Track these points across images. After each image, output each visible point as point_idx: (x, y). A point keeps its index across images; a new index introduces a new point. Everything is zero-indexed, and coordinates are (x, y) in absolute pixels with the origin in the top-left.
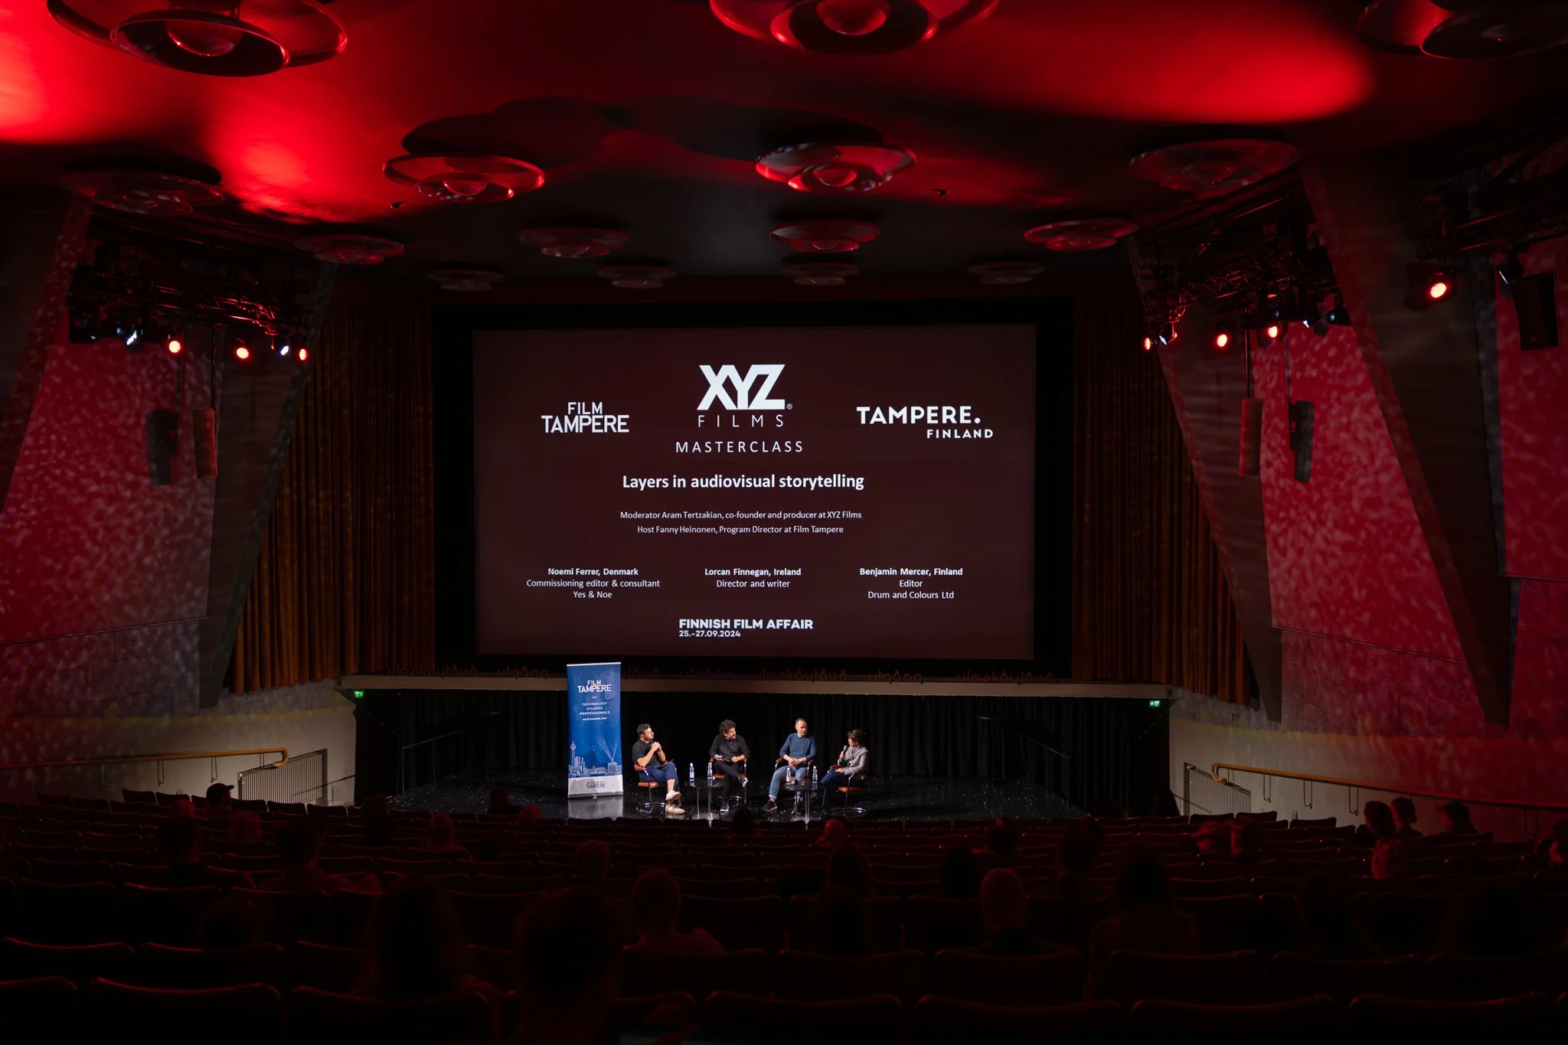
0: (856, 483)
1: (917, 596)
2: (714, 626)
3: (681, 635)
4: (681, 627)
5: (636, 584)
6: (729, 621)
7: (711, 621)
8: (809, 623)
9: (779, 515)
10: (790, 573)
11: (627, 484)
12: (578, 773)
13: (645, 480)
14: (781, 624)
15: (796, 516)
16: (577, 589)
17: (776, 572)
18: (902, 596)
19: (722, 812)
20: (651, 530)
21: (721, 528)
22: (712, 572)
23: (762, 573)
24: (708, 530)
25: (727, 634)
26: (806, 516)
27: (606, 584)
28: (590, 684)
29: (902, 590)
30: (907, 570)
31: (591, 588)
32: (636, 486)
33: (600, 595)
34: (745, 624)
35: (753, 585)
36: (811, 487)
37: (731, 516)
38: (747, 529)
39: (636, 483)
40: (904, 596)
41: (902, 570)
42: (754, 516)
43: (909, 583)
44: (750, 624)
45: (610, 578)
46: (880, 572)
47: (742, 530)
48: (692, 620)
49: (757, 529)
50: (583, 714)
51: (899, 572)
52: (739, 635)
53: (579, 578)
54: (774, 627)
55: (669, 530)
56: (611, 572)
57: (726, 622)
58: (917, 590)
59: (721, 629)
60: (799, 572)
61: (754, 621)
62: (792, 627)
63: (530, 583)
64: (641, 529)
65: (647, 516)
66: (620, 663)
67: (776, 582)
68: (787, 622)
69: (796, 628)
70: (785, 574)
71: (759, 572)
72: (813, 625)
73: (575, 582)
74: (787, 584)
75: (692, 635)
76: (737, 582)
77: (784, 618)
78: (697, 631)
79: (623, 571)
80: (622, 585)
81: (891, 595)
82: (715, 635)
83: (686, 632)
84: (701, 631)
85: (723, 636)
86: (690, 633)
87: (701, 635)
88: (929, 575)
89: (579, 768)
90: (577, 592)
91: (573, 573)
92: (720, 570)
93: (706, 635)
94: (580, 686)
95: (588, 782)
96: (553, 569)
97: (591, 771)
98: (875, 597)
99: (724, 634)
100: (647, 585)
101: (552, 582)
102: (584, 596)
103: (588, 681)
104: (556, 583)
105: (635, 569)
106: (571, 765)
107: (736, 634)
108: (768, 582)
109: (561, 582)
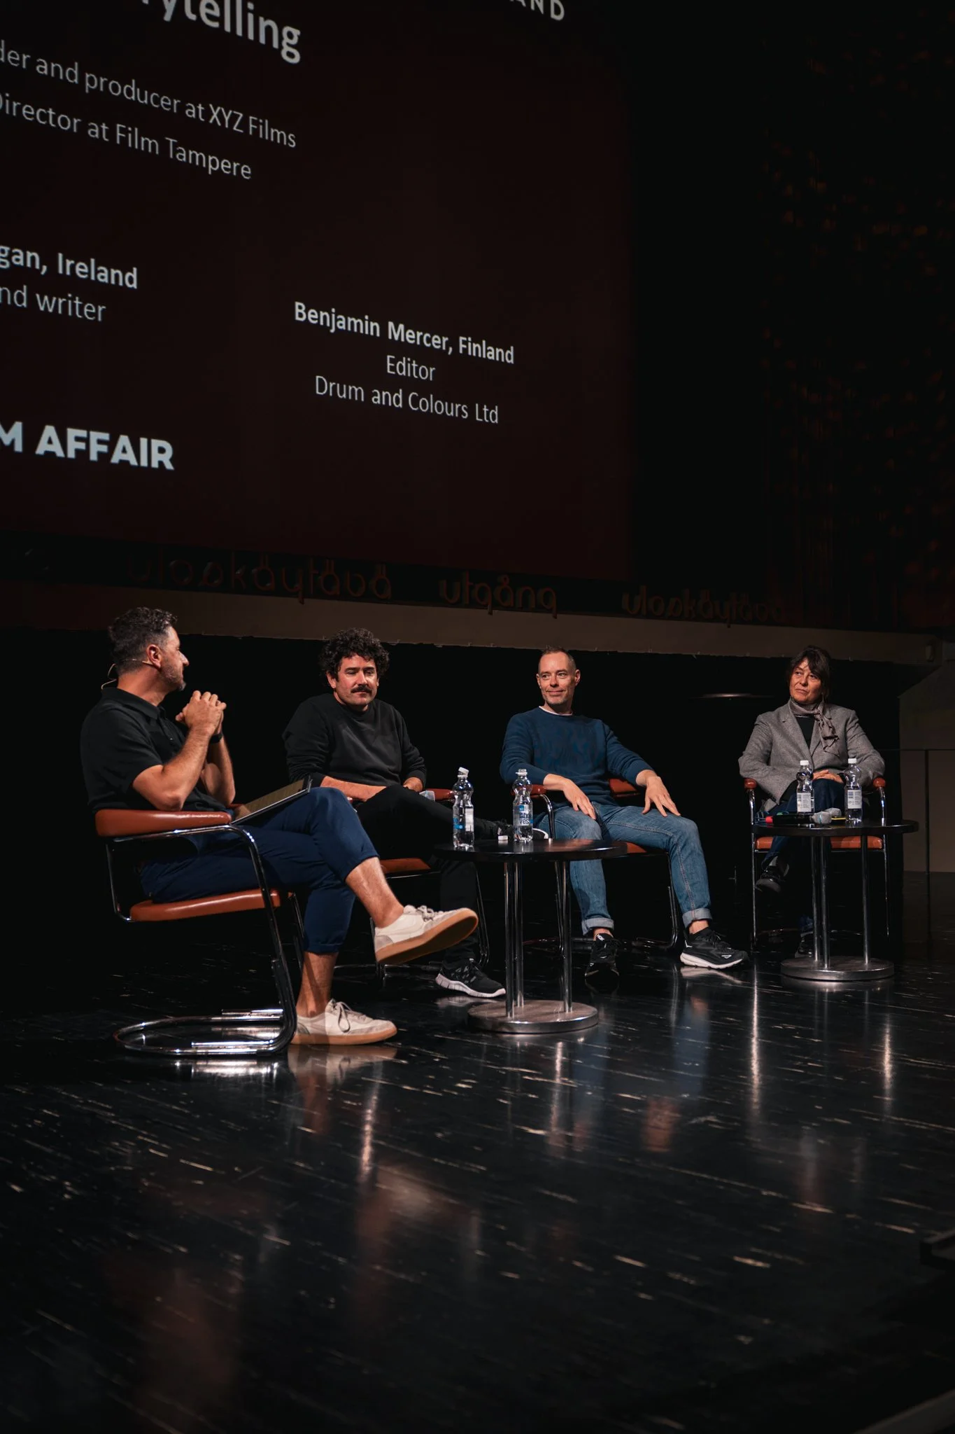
0: (281, 39)
1: (424, 405)
8: (162, 450)
9: (71, 74)
10: (105, 276)
14: (82, 446)
15: (121, 90)
17: (64, 265)
18: (392, 400)
23: (20, 258)
26: (148, 99)
29: (393, 383)
30: (401, 327)
36: (163, 11)
40: (395, 399)
41: (391, 325)
43: (405, 368)
46: (342, 323)
49: (5, 103)
51: (384, 329)
54: (60, 453)
58: (423, 389)
60: (131, 279)
62: (115, 459)
67: (64, 300)
68: (100, 442)
69: (124, 463)
70: (93, 278)
71: (11, 254)
72: (172, 460)
74: (96, 315)
77: (89, 427)
81: (368, 395)
88: (449, 353)
98: (330, 394)
108: (38, 296)
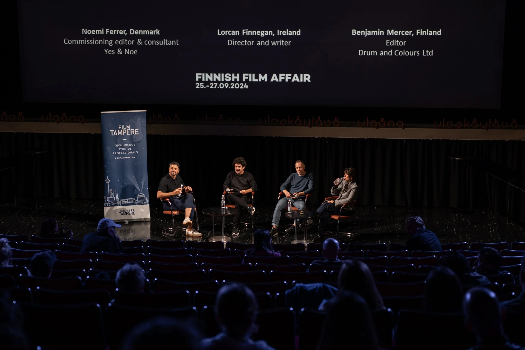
1: (401, 53)
2: (226, 80)
3: (197, 87)
4: (197, 80)
5: (158, 43)
6: (238, 75)
7: (223, 75)
8: (307, 77)
10: (291, 33)
12: (113, 202)
14: (283, 78)
16: (107, 46)
17: (279, 33)
18: (388, 54)
19: (234, 235)
22: (224, 33)
23: (267, 33)
25: (237, 86)
27: (132, 42)
28: (121, 129)
29: (388, 49)
30: (393, 31)
31: (119, 46)
33: (127, 52)
34: (252, 78)
35: (259, 44)
40: (390, 53)
41: (388, 31)
43: (394, 43)
44: (257, 77)
45: (135, 37)
46: (369, 33)
48: (207, 74)
50: (115, 153)
51: (386, 32)
52: (247, 87)
53: (109, 37)
54: (277, 81)
56: (136, 32)
57: (236, 75)
58: (401, 48)
59: (231, 82)
60: (299, 33)
61: (260, 75)
62: (293, 81)
63: (66, 41)
66: (146, 111)
67: (279, 41)
68: (289, 77)
69: (296, 81)
70: (287, 34)
71: (265, 33)
72: (310, 79)
73: (106, 41)
74: (288, 44)
75: (208, 87)
76: (246, 41)
77: (286, 73)
78: (211, 84)
79: (146, 31)
80: (146, 43)
81: (379, 53)
82: (226, 88)
83: (202, 84)
84: (215, 84)
85: (234, 88)
86: (205, 85)
87: (215, 87)
88: (412, 36)
89: (113, 200)
90: (107, 49)
91: (103, 33)
92: (230, 31)
93: (218, 87)
94: (112, 131)
95: (121, 211)
96: (86, 29)
97: (123, 201)
98: (364, 55)
99: (234, 86)
100: (167, 44)
101: (86, 41)
102: (113, 53)
103: (119, 126)
104: (89, 42)
105: (157, 29)
106: (107, 197)
107: (245, 87)
108: (272, 42)
109: (94, 41)
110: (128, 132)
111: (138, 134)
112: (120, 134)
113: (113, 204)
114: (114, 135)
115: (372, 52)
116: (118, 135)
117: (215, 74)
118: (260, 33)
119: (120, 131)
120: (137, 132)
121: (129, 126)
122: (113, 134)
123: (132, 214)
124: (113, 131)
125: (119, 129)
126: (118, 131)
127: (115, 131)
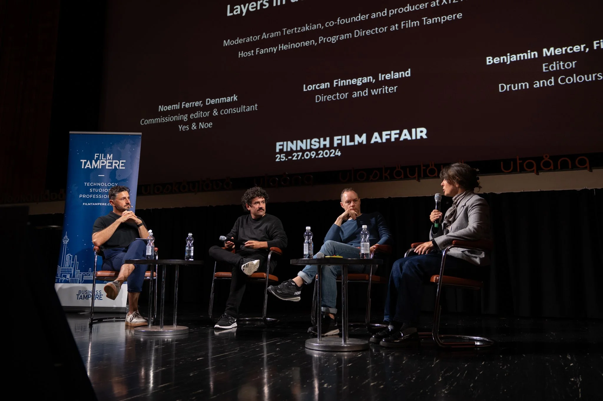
1: (569, 80)
2: (313, 147)
3: (277, 160)
4: (277, 151)
5: (235, 111)
6: (328, 139)
7: (309, 140)
8: (422, 132)
9: (384, 13)
10: (397, 76)
11: (230, 13)
12: (68, 276)
13: (247, 5)
14: (388, 137)
15: (404, 10)
16: (182, 122)
17: (381, 77)
18: (547, 83)
20: (250, 53)
21: (321, 39)
22: (311, 87)
23: (365, 80)
24: (306, 44)
25: (326, 154)
26: (415, 8)
27: (207, 114)
28: (98, 159)
29: (547, 76)
30: (552, 49)
31: (194, 120)
32: (239, 12)
33: (202, 125)
34: (346, 140)
35: (355, 95)
37: (331, 24)
38: (348, 35)
39: (239, 10)
40: (551, 82)
41: (545, 50)
42: (356, 19)
43: (555, 66)
44: (352, 139)
45: (211, 108)
46: (514, 58)
47: (342, 37)
48: (289, 143)
49: (360, 33)
50: (84, 196)
51: (540, 53)
52: (339, 154)
53: (183, 111)
54: (380, 141)
55: (268, 50)
56: (213, 102)
57: (325, 140)
58: (569, 73)
59: (319, 149)
60: (408, 73)
61: (356, 136)
62: (401, 139)
63: (143, 122)
64: (241, 54)
65: (248, 40)
66: (141, 134)
67: (381, 89)
68: (395, 134)
69: (406, 140)
70: (392, 78)
71: (362, 80)
72: (426, 135)
73: (181, 116)
74: (394, 90)
75: (290, 159)
76: (338, 94)
77: (391, 129)
78: (293, 154)
79: (223, 99)
80: (222, 113)
81: (531, 85)
82: (313, 157)
83: (283, 156)
84: (298, 153)
85: (322, 157)
86: (286, 157)
87: (299, 158)
88: (587, 51)
89: (70, 272)
90: (182, 125)
91: (179, 108)
92: (319, 85)
93: (303, 158)
94: (83, 161)
95: (80, 291)
96: (163, 106)
97: (86, 275)
98: (508, 90)
99: (323, 155)
100: (245, 110)
101: (161, 118)
102: (187, 129)
103: (96, 154)
104: (165, 119)
105: (235, 95)
106: (60, 267)
107: (336, 154)
108: (372, 90)
109: (169, 117)
110: (108, 164)
111: (124, 168)
112: (96, 167)
113: (68, 279)
114: (86, 168)
115: (520, 84)
116: (93, 168)
117: (299, 142)
118: (356, 81)
119: (96, 162)
120: (123, 165)
121: (112, 155)
122: (85, 166)
123: (97, 298)
124: (85, 162)
125: (95, 159)
126: (93, 161)
127: (89, 163)
